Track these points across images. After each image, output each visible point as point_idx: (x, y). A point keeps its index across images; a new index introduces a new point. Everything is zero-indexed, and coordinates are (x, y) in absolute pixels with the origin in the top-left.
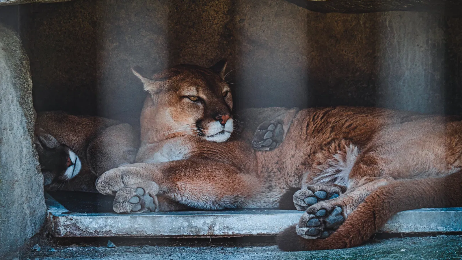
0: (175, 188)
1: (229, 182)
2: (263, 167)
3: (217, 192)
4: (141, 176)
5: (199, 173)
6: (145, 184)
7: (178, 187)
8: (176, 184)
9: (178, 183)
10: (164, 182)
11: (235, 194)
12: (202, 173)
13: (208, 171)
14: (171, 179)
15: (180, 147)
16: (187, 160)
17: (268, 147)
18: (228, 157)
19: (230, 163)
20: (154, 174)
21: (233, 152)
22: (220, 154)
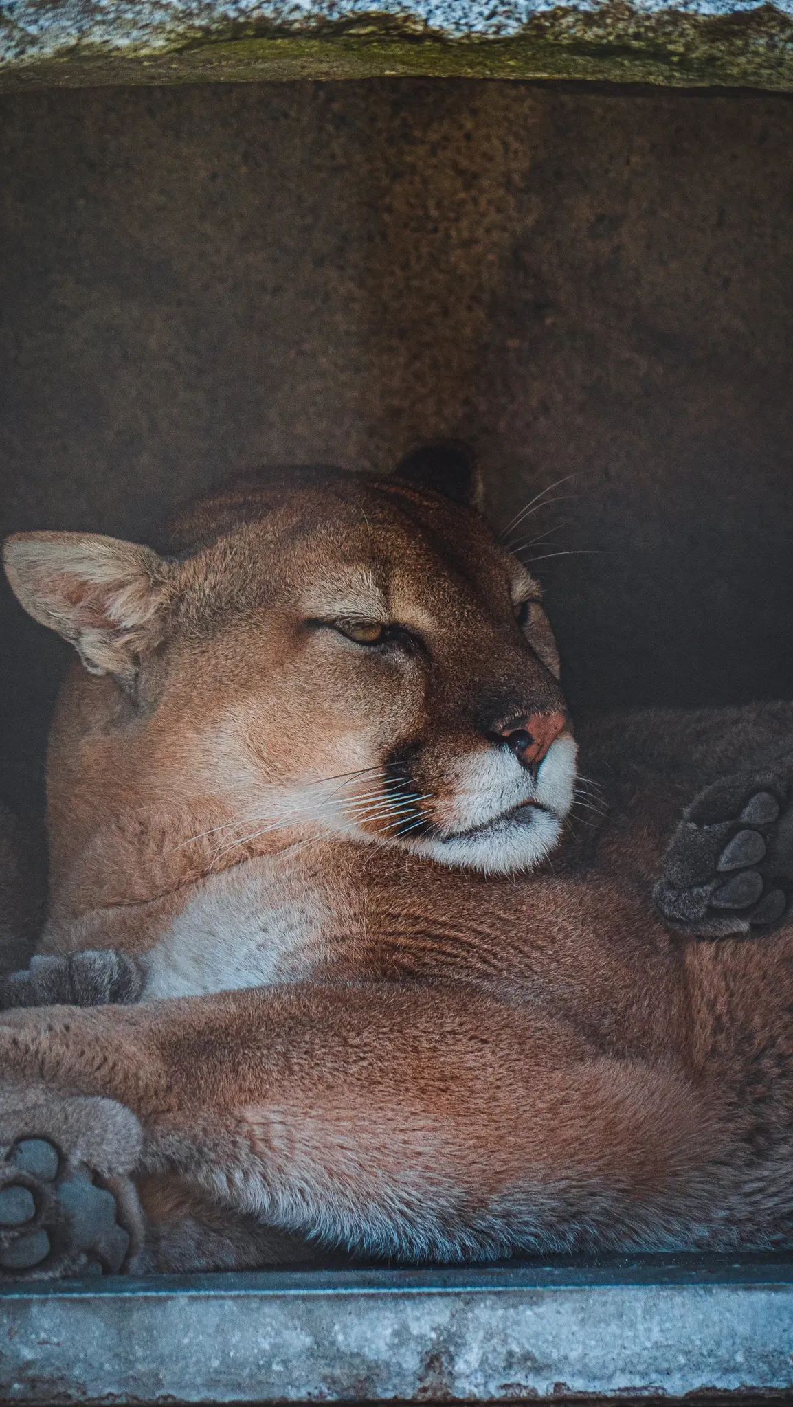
0: (235, 1143)
1: (533, 1106)
2: (718, 1028)
3: (469, 1160)
4: (42, 1077)
5: (363, 1059)
6: (61, 1117)
7: (250, 1136)
8: (240, 1120)
9: (251, 1114)
10: (169, 1110)
11: (565, 1173)
12: (380, 1058)
13: (416, 1050)
14: (212, 1093)
15: (262, 920)
16: (302, 986)
17: (742, 914)
18: (525, 969)
19: (539, 1002)
20: (115, 1065)
21: (553, 941)
22: (485, 955)
